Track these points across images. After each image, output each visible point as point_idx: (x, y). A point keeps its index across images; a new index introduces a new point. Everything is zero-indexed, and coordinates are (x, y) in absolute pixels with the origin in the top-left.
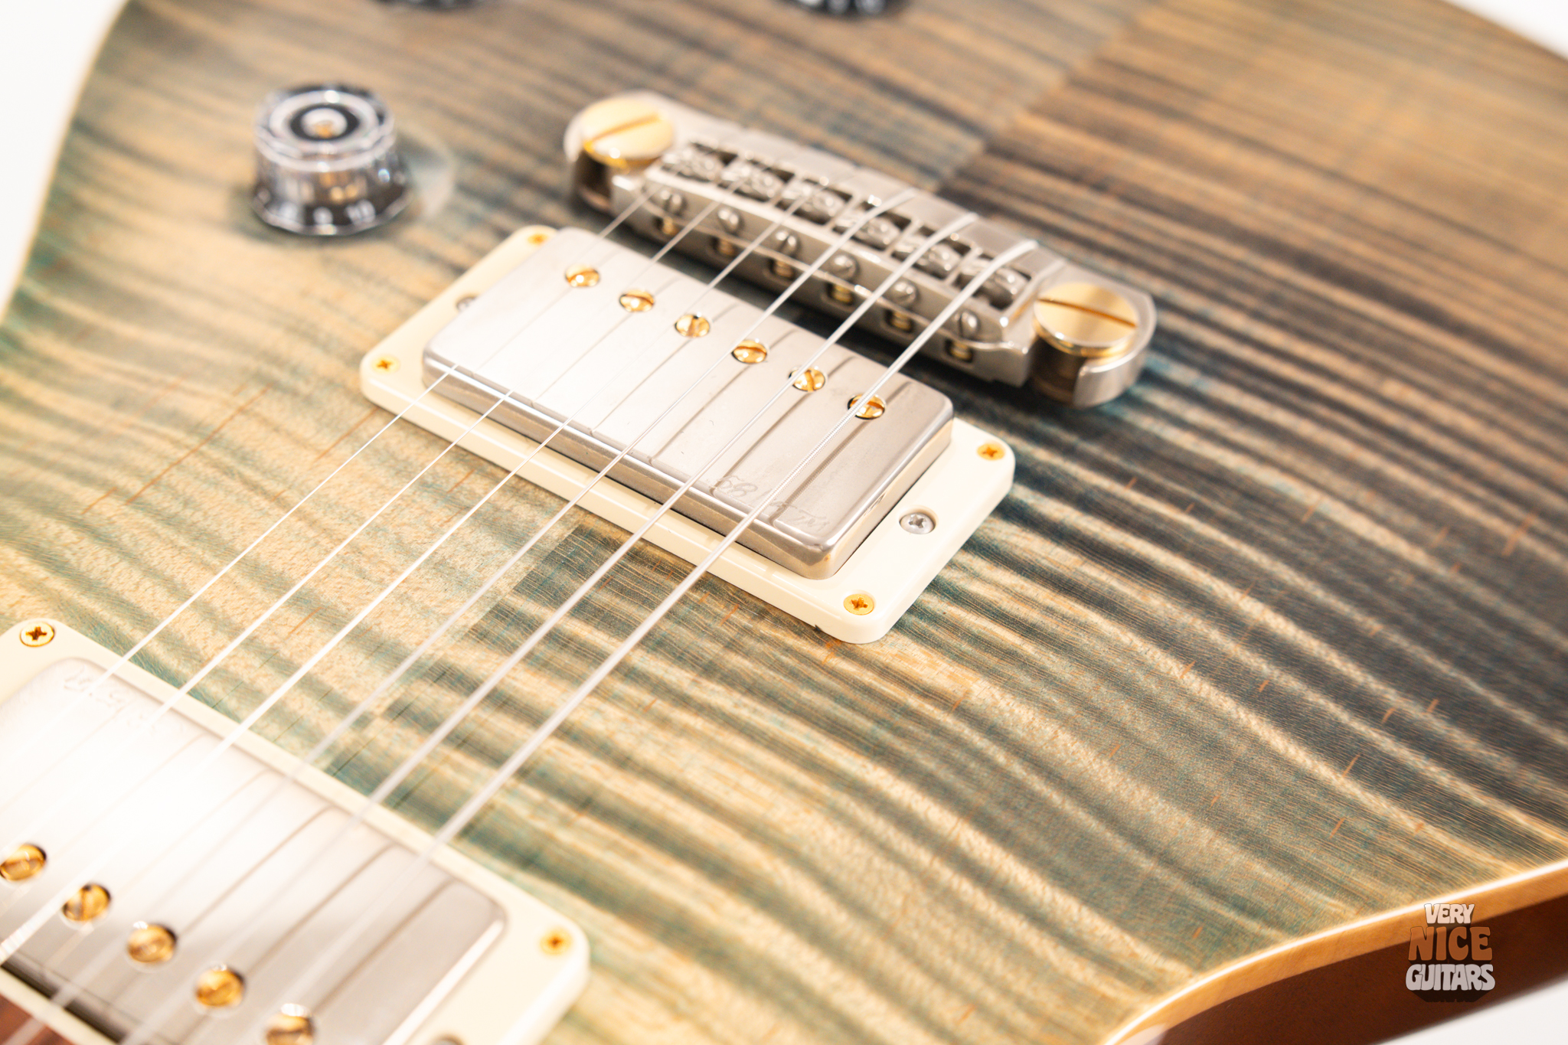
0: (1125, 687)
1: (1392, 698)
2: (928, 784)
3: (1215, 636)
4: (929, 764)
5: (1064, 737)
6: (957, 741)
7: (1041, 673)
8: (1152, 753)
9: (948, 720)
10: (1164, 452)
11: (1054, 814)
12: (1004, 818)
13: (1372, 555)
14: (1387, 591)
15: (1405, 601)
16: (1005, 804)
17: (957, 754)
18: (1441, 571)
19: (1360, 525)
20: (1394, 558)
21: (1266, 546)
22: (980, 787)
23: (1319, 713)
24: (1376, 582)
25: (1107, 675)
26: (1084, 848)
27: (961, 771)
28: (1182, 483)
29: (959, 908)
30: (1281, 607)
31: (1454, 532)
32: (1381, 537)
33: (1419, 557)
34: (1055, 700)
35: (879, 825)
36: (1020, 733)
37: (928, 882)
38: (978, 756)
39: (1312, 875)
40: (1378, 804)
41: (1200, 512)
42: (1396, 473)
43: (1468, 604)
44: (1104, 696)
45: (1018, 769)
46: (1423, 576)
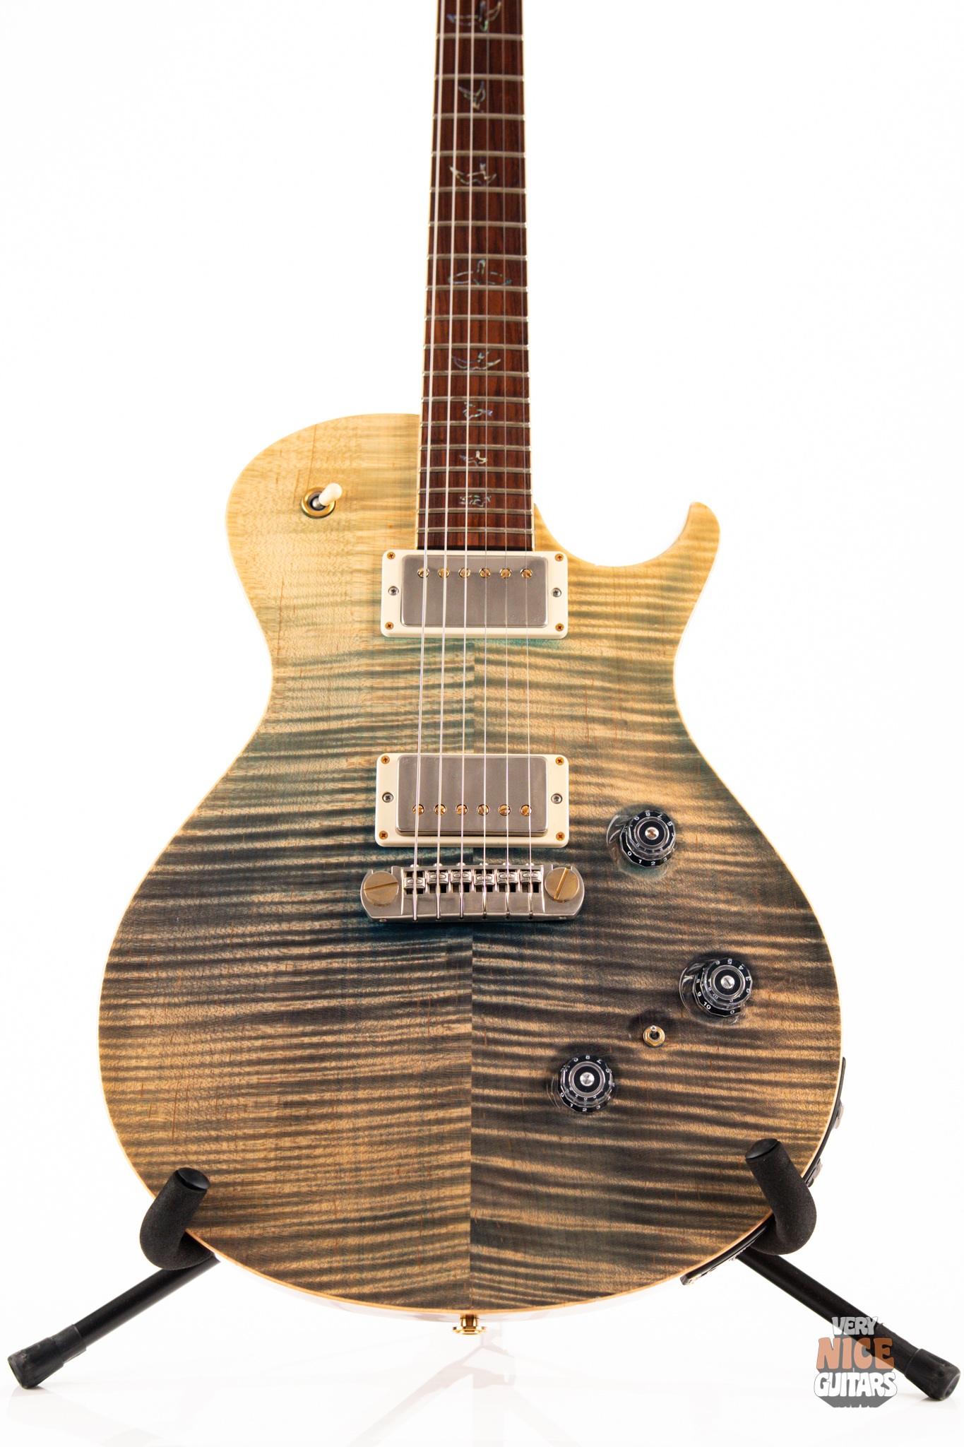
0: (311, 793)
1: (245, 846)
2: (342, 731)
3: (296, 827)
4: (344, 736)
5: (318, 769)
6: (342, 746)
7: (333, 780)
8: (295, 782)
9: (347, 750)
10: (340, 885)
11: (310, 748)
12: (321, 737)
13: (269, 888)
14: (258, 879)
15: (254, 879)
16: (321, 741)
17: (339, 743)
18: (248, 899)
19: (277, 897)
20: (262, 892)
21: (297, 868)
22: (330, 740)
23: (260, 826)
24: (263, 879)
25: (317, 793)
26: (299, 746)
27: (337, 740)
28: (331, 874)
29: (317, 708)
30: (284, 849)
31: (249, 916)
32: (269, 897)
33: (255, 898)
34: (326, 776)
35: (345, 712)
36: (329, 760)
37: (328, 708)
38: (334, 747)
39: (244, 779)
40: (237, 812)
41: (321, 867)
42: (275, 927)
43: (238, 893)
44: (315, 787)
45: (324, 751)
46: (253, 892)
